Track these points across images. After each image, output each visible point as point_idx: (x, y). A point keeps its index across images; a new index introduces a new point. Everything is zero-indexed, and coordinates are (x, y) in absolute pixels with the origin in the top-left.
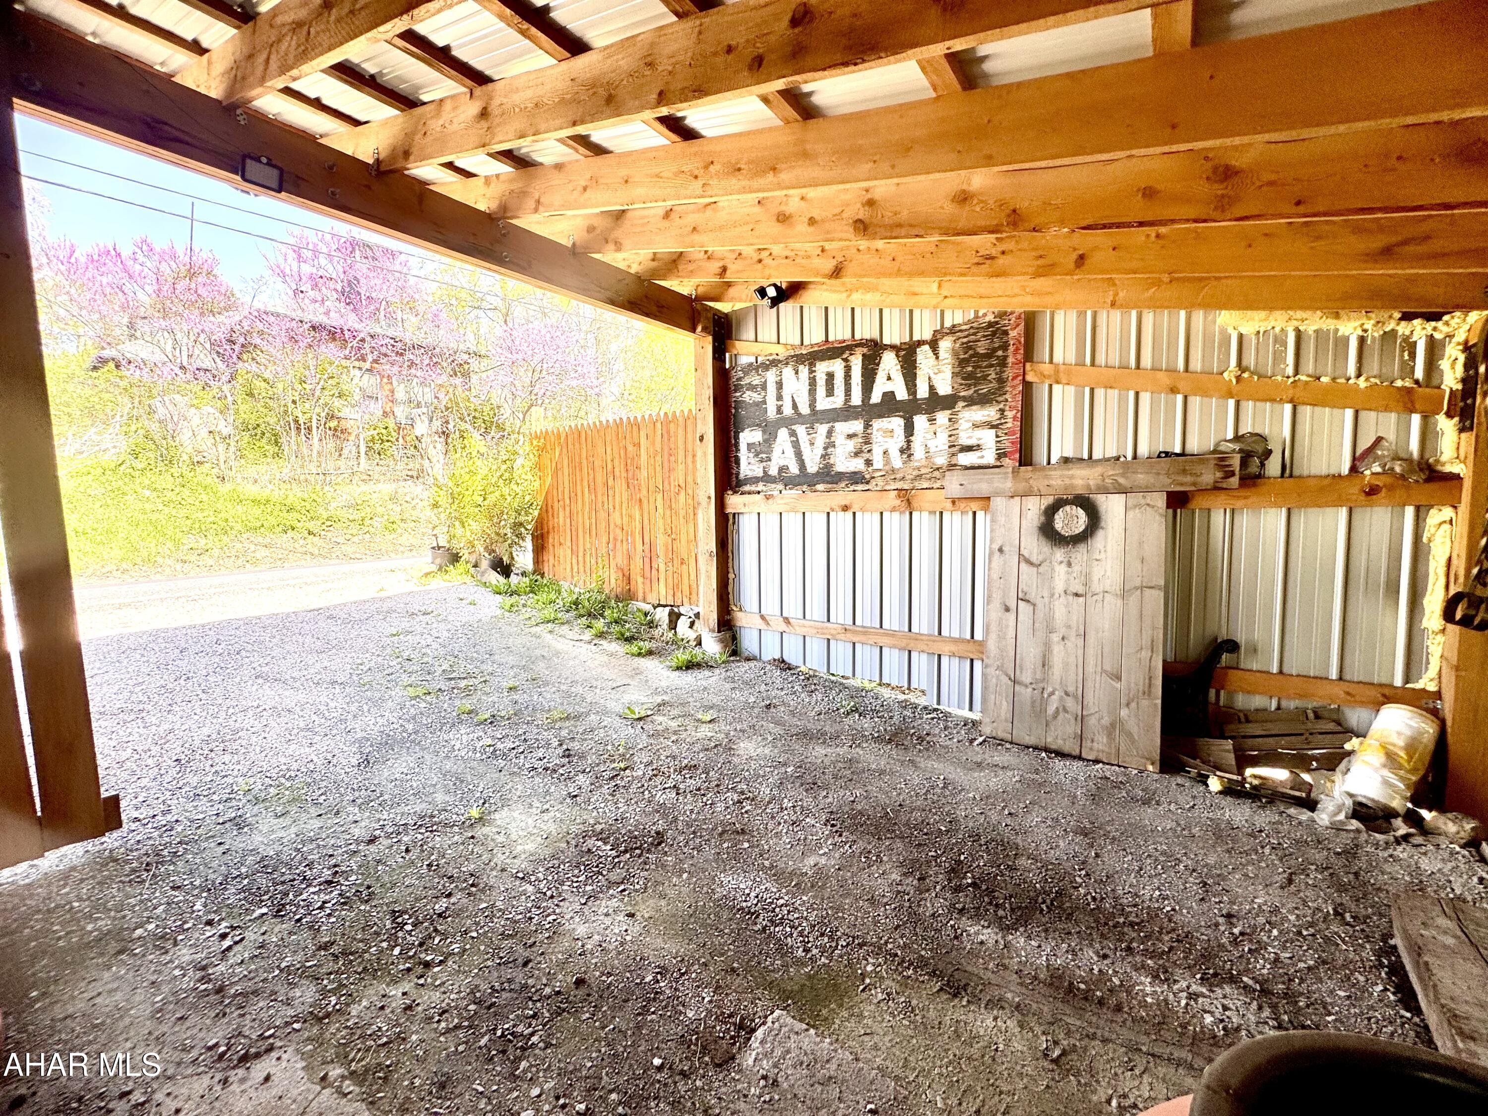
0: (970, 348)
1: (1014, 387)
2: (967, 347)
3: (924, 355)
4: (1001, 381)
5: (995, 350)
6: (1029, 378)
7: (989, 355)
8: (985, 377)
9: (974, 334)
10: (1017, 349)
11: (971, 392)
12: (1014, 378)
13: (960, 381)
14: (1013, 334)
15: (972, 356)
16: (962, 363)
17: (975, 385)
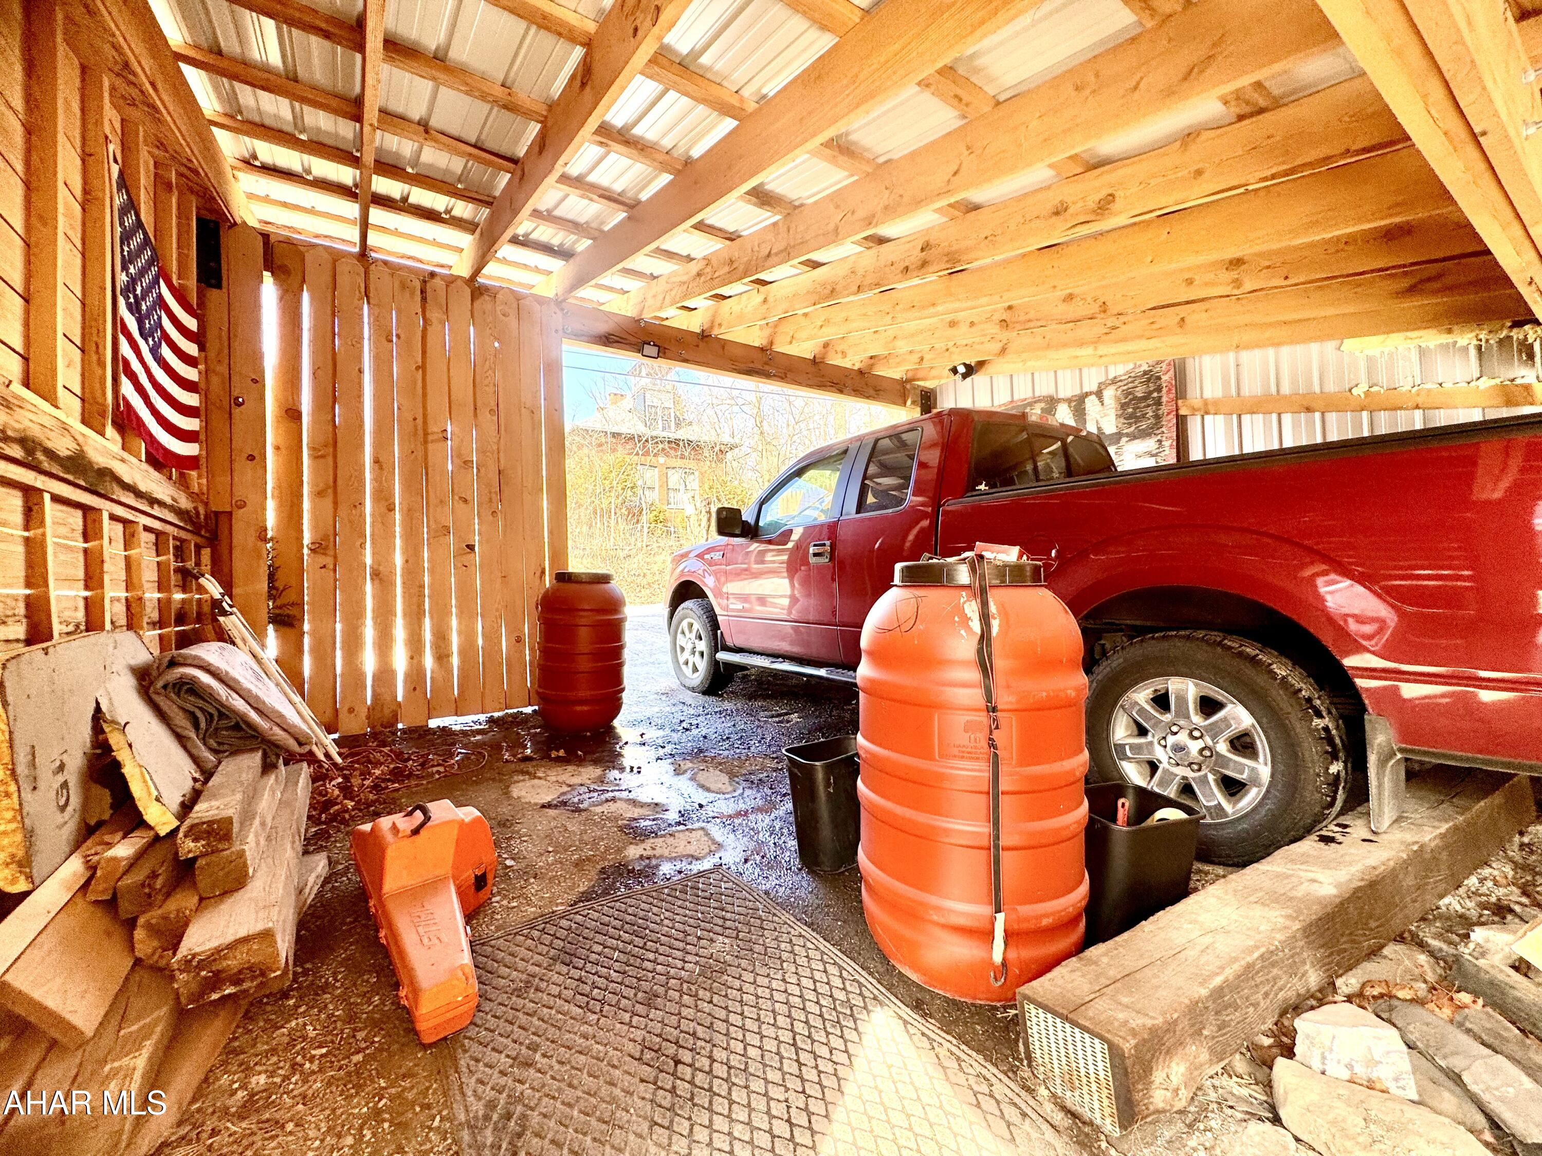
0: (1130, 393)
1: (1169, 421)
2: (1127, 393)
3: (1091, 404)
4: (1158, 417)
5: (1151, 392)
6: (1182, 412)
7: (1145, 398)
8: (1144, 416)
9: (1133, 382)
10: (1170, 390)
11: (1132, 429)
12: (1168, 414)
13: (1122, 420)
14: (1164, 378)
15: (1131, 400)
16: (1123, 406)
17: (1136, 423)
